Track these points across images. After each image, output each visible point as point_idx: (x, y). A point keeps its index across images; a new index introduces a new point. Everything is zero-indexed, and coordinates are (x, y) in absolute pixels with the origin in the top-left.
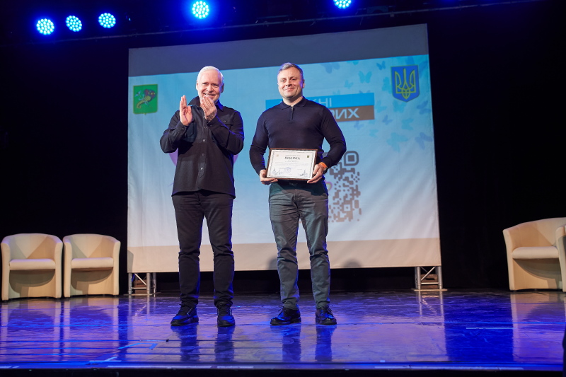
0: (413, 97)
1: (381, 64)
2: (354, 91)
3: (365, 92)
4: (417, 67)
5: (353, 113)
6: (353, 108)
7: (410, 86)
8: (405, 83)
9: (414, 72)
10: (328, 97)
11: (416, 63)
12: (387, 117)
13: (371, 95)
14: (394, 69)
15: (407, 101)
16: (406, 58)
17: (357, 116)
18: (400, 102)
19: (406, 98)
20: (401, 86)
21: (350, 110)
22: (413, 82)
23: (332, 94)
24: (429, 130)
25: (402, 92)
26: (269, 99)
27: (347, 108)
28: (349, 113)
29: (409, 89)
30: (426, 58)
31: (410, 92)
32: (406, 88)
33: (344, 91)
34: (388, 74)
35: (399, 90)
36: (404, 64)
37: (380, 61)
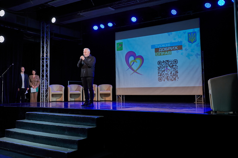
0: (195, 42)
1: (184, 32)
2: (176, 41)
3: (179, 41)
4: (196, 32)
5: (176, 48)
6: (176, 46)
7: (194, 38)
8: (192, 37)
9: (195, 34)
10: (169, 43)
11: (196, 31)
12: (186, 49)
13: (181, 42)
14: (188, 33)
15: (192, 43)
16: (192, 29)
17: (177, 49)
18: (191, 44)
19: (192, 42)
20: (191, 39)
21: (175, 47)
22: (194, 37)
23: (170, 42)
24: (199, 52)
25: (191, 41)
26: (152, 45)
27: (174, 46)
28: (175, 48)
29: (193, 39)
30: (199, 29)
31: (194, 40)
32: (192, 39)
33: (173, 41)
34: (187, 35)
35: (190, 40)
36: (192, 31)
37: (184, 31)
